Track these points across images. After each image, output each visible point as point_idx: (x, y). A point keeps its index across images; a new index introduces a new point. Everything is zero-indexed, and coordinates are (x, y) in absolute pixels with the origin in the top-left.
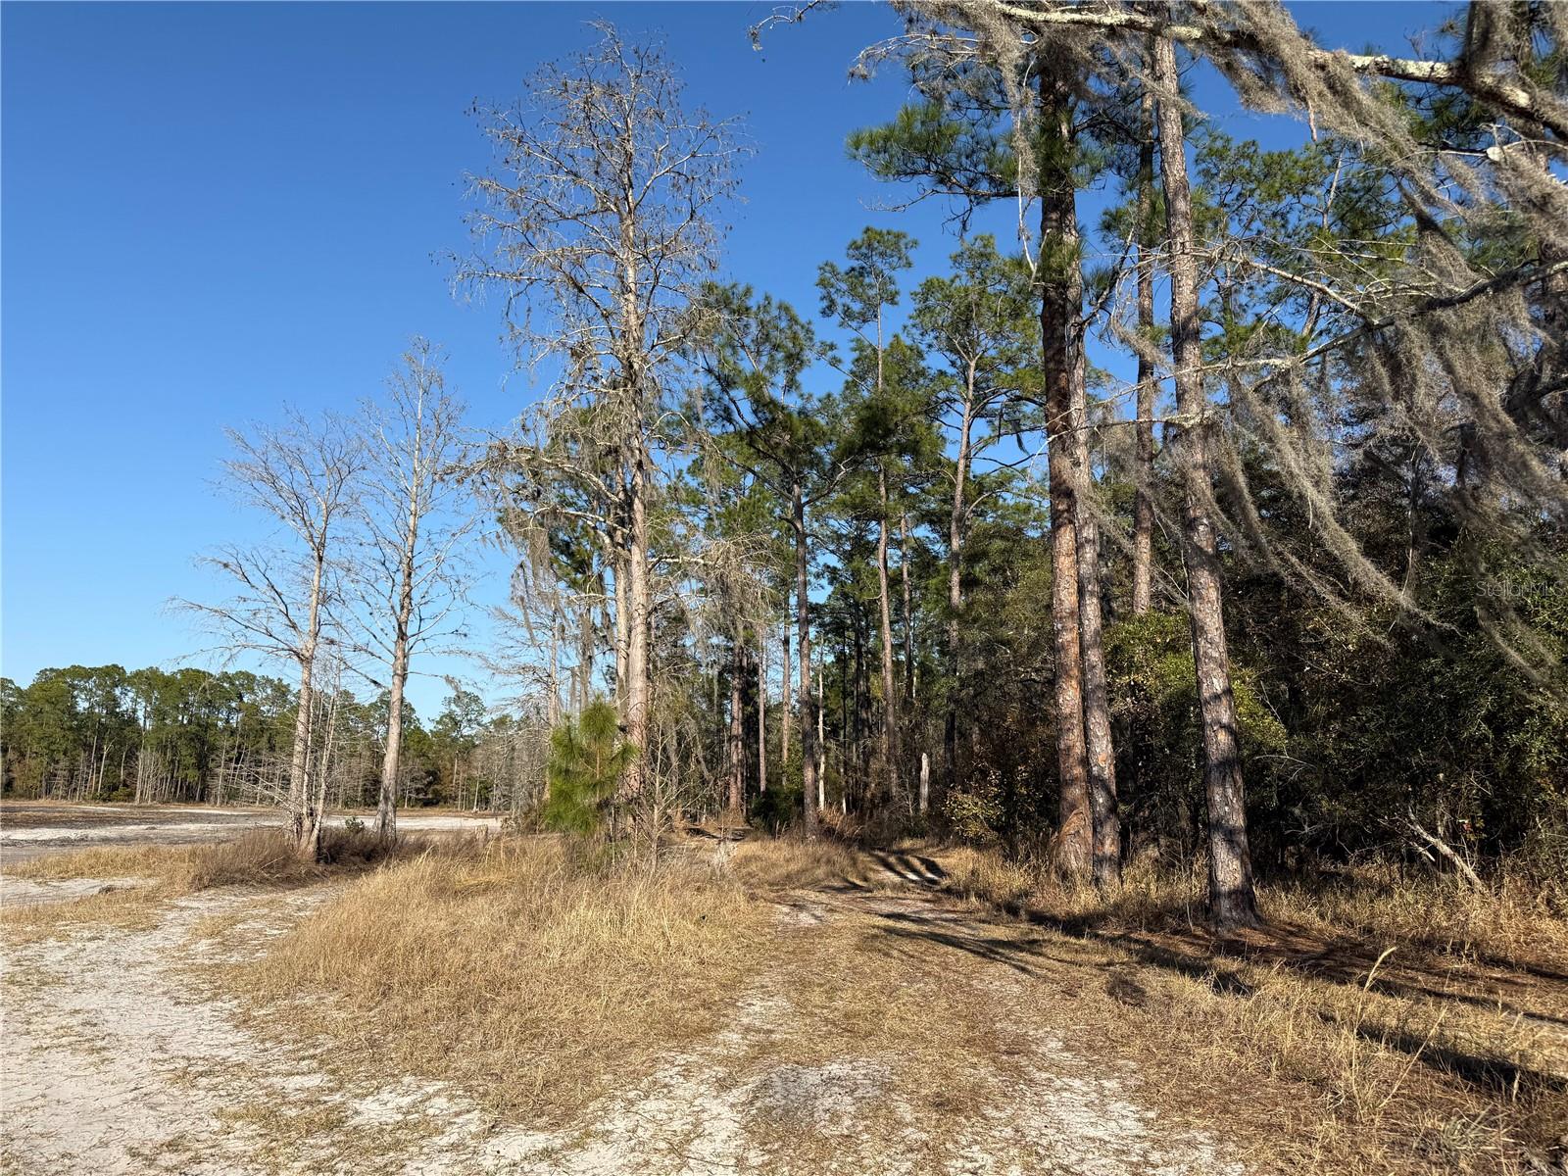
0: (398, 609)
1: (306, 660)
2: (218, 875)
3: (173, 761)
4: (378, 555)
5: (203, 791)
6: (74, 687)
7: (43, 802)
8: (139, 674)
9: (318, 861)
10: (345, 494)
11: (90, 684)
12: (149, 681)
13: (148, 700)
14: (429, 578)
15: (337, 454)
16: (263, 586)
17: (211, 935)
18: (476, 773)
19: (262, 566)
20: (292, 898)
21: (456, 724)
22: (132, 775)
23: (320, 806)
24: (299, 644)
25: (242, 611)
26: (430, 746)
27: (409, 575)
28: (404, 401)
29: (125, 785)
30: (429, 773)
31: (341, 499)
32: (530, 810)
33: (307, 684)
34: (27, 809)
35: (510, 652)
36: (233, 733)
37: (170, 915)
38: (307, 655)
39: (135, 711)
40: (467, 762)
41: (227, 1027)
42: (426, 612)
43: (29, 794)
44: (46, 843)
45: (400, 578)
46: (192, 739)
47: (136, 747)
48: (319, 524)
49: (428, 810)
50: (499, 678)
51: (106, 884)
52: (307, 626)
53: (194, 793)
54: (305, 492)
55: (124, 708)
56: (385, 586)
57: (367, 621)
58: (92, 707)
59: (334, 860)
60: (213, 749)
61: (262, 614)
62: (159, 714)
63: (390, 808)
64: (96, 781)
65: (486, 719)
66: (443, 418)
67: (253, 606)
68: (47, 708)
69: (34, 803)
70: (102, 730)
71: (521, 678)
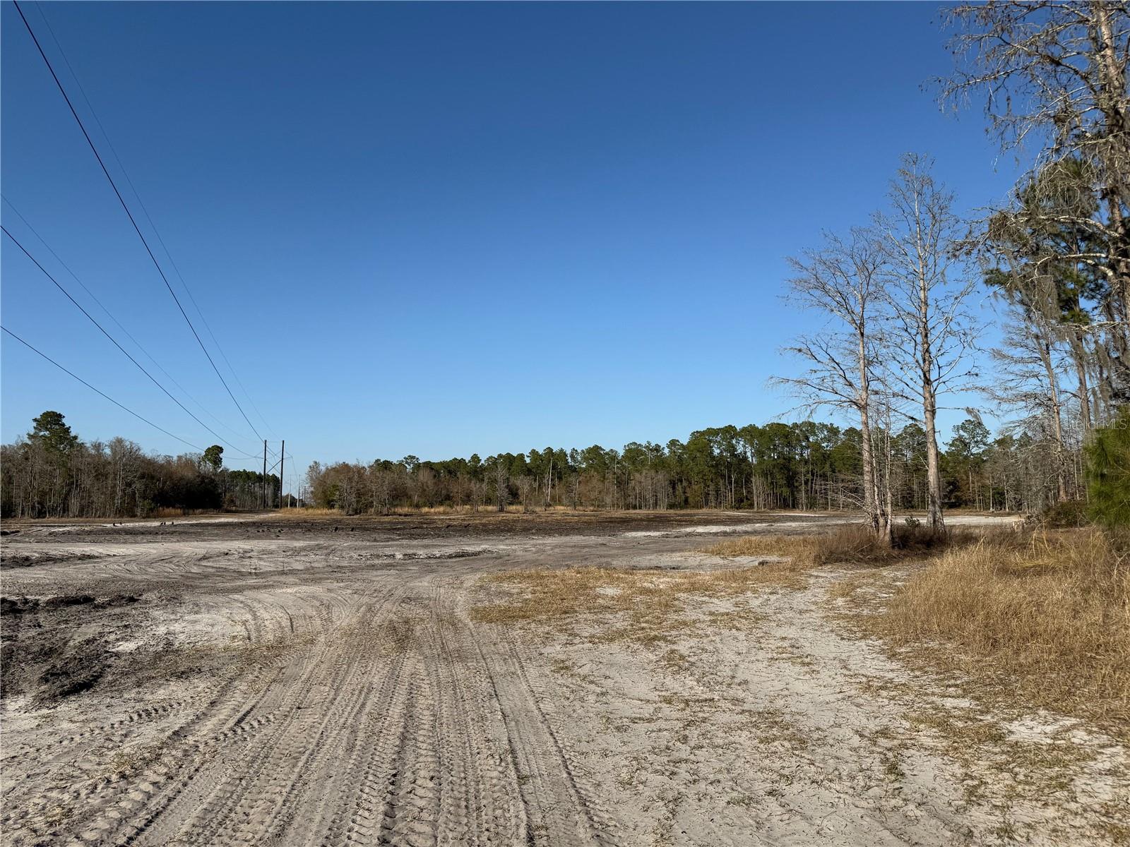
0: (921, 362)
1: (863, 408)
2: (831, 556)
3: (772, 483)
4: (900, 323)
5: (793, 501)
6: (710, 441)
7: (705, 510)
8: (744, 429)
9: (893, 547)
10: (873, 285)
11: (719, 439)
12: (750, 433)
13: (752, 445)
14: (942, 335)
15: (863, 257)
16: (826, 360)
17: (843, 595)
18: (988, 482)
19: (824, 346)
20: (887, 572)
21: (966, 445)
22: (750, 492)
23: (889, 509)
24: (855, 396)
25: (814, 379)
26: (948, 462)
27: (926, 336)
28: (904, 205)
29: (747, 499)
30: (949, 483)
31: (872, 289)
32: (1049, 510)
33: (866, 424)
34: (698, 514)
35: (1012, 384)
36: (806, 462)
37: (812, 581)
38: (863, 403)
39: (745, 453)
40: (979, 473)
41: (882, 657)
42: (942, 361)
43: (698, 506)
44: (716, 534)
45: (919, 339)
46: (781, 468)
47: (749, 476)
48: (858, 310)
49: (954, 511)
50: (1005, 406)
51: (761, 560)
52: (859, 383)
53: (789, 503)
54: (844, 290)
55: (739, 451)
56: (909, 347)
57: (898, 373)
58: (721, 452)
59: (904, 547)
60: (796, 473)
61: (828, 380)
62: (759, 453)
63: (937, 509)
64: (731, 496)
65: (990, 440)
66: (936, 209)
67: (820, 375)
68: (698, 455)
69: (700, 511)
70: (729, 465)
71: (1023, 404)
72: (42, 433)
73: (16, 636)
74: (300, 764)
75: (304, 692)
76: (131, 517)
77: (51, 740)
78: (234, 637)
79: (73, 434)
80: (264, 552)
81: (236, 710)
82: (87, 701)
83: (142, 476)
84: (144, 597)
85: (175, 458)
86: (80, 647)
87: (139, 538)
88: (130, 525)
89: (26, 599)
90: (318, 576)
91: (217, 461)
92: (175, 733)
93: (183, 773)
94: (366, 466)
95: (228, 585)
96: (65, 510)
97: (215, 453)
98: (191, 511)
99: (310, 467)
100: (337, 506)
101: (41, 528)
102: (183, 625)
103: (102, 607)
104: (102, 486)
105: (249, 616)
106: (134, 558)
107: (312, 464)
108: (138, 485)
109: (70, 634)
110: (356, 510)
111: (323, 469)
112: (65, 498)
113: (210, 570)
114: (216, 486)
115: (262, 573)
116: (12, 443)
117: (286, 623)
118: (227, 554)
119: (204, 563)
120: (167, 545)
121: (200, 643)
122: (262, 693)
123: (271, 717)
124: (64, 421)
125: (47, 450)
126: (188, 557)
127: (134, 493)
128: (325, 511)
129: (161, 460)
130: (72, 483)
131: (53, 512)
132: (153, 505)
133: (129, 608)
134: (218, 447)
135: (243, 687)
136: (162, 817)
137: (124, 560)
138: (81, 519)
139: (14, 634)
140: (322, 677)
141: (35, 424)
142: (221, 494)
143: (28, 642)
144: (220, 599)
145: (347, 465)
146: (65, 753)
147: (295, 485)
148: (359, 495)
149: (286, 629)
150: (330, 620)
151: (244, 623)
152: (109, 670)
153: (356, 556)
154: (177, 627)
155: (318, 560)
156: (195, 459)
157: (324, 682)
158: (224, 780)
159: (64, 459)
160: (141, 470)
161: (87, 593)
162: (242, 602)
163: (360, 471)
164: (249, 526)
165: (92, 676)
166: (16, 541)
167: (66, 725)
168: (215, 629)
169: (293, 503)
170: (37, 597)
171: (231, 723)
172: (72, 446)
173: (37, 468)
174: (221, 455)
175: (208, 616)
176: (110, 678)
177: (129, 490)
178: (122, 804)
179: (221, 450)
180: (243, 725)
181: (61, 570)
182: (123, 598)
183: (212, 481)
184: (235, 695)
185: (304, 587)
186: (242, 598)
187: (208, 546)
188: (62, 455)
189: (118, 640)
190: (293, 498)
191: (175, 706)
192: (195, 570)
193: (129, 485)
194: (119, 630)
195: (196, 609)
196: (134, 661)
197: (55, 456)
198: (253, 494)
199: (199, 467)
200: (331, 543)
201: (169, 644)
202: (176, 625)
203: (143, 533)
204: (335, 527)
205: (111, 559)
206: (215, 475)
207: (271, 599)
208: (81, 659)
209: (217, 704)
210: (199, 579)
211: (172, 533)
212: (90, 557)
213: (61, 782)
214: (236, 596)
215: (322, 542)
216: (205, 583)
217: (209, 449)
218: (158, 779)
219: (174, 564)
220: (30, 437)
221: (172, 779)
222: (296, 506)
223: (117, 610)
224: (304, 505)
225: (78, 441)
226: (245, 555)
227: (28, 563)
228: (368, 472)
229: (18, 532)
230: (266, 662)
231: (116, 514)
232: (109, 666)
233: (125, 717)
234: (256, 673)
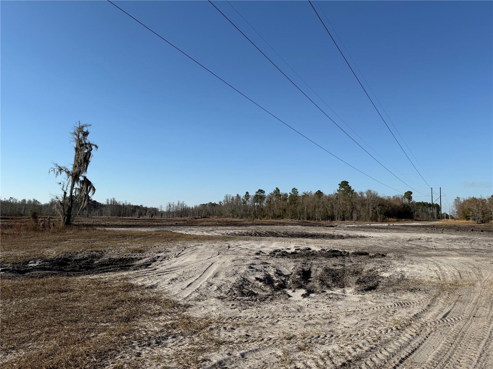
72: (342, 189)
73: (345, 265)
74: (482, 345)
75: (475, 309)
76: (376, 221)
77: (366, 307)
78: (432, 277)
79: (352, 189)
80: (437, 239)
81: (441, 311)
82: (375, 294)
83: (379, 205)
84: (388, 255)
85: (392, 197)
86: (367, 272)
87: (381, 230)
88: (376, 225)
89: (345, 251)
90: (468, 253)
91: (410, 198)
92: (415, 315)
93: (423, 334)
94: (486, 199)
95: (424, 253)
96: (352, 218)
97: (409, 195)
98: (400, 220)
99: (455, 200)
100: (471, 219)
101: (344, 225)
102: (408, 268)
103: (373, 257)
104: (364, 209)
105: (437, 268)
106: (381, 238)
107: (456, 198)
108: (378, 209)
109: (363, 267)
110: (482, 221)
111: (462, 200)
112: (351, 214)
113: (414, 246)
114: (410, 209)
115: (438, 249)
116: (332, 193)
117: (457, 274)
118: (420, 239)
119: (410, 242)
120: (393, 234)
121: (417, 278)
122: (452, 305)
123: (460, 318)
124: (349, 184)
125: (344, 195)
126: (403, 239)
127: (376, 212)
128: (465, 221)
129: (386, 198)
130: (353, 208)
131: (348, 219)
132: (384, 217)
133: (383, 259)
134: (410, 192)
135: (442, 301)
136: (418, 351)
137: (377, 239)
138: (358, 222)
139: (344, 264)
140: (483, 303)
141: (339, 186)
142: (413, 212)
143: (349, 268)
144: (421, 259)
145: (475, 199)
146: (372, 314)
147: (448, 208)
148: (483, 214)
149: (457, 277)
150: (481, 275)
151: (436, 271)
152: (380, 283)
153: (487, 244)
154: (405, 269)
155: (466, 245)
156: (400, 197)
157: (486, 306)
158: (443, 342)
159: (350, 199)
160: (378, 203)
161: (365, 251)
162: (432, 262)
163: (483, 201)
164: (427, 227)
165: (375, 285)
166: (337, 229)
167: (369, 302)
168: (422, 272)
169: (447, 217)
170: (348, 251)
171: (441, 316)
172: (352, 193)
173: (341, 202)
174: (412, 195)
175: (418, 266)
176: (381, 286)
177: (375, 211)
178: (400, 341)
179: (411, 193)
180: (446, 318)
181: (355, 241)
182: (380, 254)
183: (408, 207)
184: (439, 304)
185: (462, 258)
186: (432, 260)
187: (411, 235)
188: (349, 197)
189: (381, 271)
190: (447, 215)
191: (412, 303)
192: (407, 245)
193: (374, 208)
194: (381, 267)
195: (412, 262)
196: (389, 281)
197: (347, 197)
198: (427, 212)
199: (402, 201)
200: (471, 237)
201: (403, 276)
202: (404, 268)
203: (382, 228)
204: (472, 230)
205: (372, 238)
206: (409, 204)
207: (446, 262)
208: (369, 277)
209: (431, 306)
210: (410, 249)
211: (394, 229)
212: (364, 237)
213: (374, 325)
214: (429, 259)
215: (466, 237)
216: (412, 251)
217: (406, 193)
218: (412, 334)
219: (397, 242)
220: (338, 191)
221: (418, 335)
222: (448, 218)
223: (379, 259)
224: (452, 218)
225: (354, 191)
226: (428, 240)
227: (342, 238)
228: (488, 202)
229: (337, 226)
230: (451, 292)
231: (370, 220)
232: (380, 282)
233: (392, 304)
234: (447, 295)
